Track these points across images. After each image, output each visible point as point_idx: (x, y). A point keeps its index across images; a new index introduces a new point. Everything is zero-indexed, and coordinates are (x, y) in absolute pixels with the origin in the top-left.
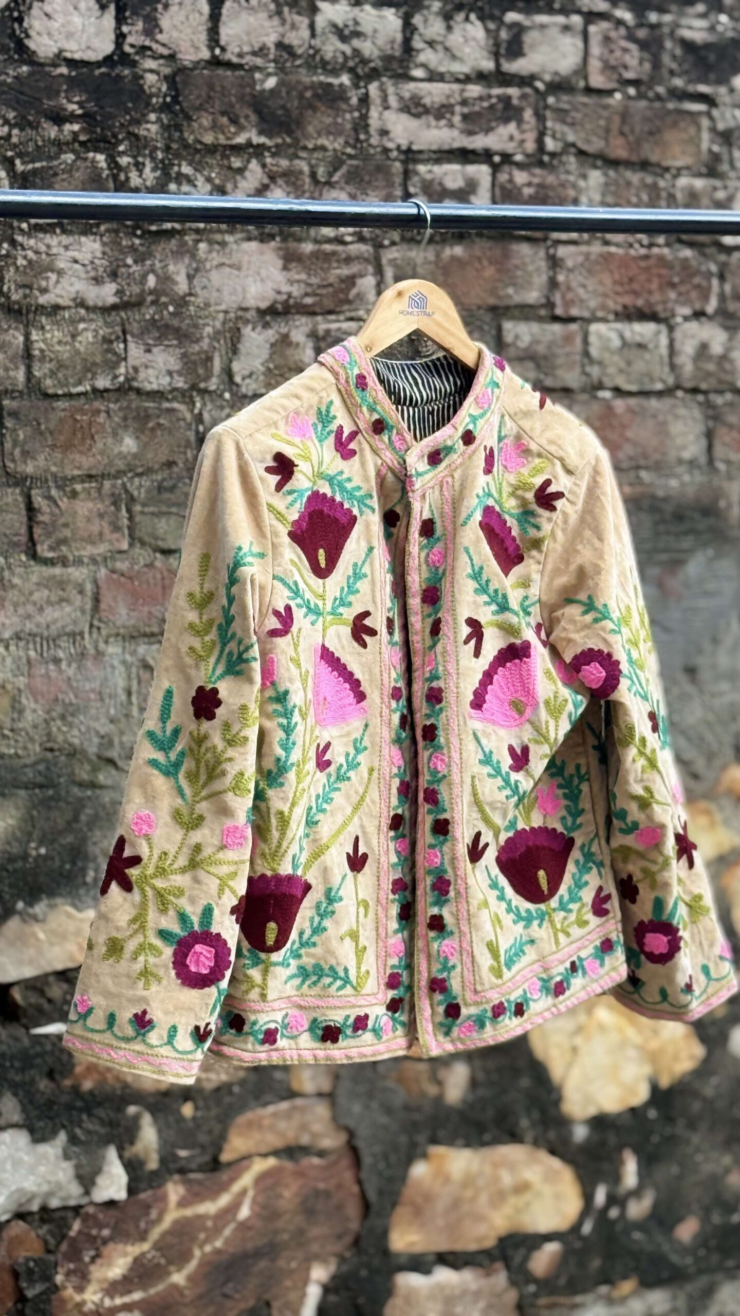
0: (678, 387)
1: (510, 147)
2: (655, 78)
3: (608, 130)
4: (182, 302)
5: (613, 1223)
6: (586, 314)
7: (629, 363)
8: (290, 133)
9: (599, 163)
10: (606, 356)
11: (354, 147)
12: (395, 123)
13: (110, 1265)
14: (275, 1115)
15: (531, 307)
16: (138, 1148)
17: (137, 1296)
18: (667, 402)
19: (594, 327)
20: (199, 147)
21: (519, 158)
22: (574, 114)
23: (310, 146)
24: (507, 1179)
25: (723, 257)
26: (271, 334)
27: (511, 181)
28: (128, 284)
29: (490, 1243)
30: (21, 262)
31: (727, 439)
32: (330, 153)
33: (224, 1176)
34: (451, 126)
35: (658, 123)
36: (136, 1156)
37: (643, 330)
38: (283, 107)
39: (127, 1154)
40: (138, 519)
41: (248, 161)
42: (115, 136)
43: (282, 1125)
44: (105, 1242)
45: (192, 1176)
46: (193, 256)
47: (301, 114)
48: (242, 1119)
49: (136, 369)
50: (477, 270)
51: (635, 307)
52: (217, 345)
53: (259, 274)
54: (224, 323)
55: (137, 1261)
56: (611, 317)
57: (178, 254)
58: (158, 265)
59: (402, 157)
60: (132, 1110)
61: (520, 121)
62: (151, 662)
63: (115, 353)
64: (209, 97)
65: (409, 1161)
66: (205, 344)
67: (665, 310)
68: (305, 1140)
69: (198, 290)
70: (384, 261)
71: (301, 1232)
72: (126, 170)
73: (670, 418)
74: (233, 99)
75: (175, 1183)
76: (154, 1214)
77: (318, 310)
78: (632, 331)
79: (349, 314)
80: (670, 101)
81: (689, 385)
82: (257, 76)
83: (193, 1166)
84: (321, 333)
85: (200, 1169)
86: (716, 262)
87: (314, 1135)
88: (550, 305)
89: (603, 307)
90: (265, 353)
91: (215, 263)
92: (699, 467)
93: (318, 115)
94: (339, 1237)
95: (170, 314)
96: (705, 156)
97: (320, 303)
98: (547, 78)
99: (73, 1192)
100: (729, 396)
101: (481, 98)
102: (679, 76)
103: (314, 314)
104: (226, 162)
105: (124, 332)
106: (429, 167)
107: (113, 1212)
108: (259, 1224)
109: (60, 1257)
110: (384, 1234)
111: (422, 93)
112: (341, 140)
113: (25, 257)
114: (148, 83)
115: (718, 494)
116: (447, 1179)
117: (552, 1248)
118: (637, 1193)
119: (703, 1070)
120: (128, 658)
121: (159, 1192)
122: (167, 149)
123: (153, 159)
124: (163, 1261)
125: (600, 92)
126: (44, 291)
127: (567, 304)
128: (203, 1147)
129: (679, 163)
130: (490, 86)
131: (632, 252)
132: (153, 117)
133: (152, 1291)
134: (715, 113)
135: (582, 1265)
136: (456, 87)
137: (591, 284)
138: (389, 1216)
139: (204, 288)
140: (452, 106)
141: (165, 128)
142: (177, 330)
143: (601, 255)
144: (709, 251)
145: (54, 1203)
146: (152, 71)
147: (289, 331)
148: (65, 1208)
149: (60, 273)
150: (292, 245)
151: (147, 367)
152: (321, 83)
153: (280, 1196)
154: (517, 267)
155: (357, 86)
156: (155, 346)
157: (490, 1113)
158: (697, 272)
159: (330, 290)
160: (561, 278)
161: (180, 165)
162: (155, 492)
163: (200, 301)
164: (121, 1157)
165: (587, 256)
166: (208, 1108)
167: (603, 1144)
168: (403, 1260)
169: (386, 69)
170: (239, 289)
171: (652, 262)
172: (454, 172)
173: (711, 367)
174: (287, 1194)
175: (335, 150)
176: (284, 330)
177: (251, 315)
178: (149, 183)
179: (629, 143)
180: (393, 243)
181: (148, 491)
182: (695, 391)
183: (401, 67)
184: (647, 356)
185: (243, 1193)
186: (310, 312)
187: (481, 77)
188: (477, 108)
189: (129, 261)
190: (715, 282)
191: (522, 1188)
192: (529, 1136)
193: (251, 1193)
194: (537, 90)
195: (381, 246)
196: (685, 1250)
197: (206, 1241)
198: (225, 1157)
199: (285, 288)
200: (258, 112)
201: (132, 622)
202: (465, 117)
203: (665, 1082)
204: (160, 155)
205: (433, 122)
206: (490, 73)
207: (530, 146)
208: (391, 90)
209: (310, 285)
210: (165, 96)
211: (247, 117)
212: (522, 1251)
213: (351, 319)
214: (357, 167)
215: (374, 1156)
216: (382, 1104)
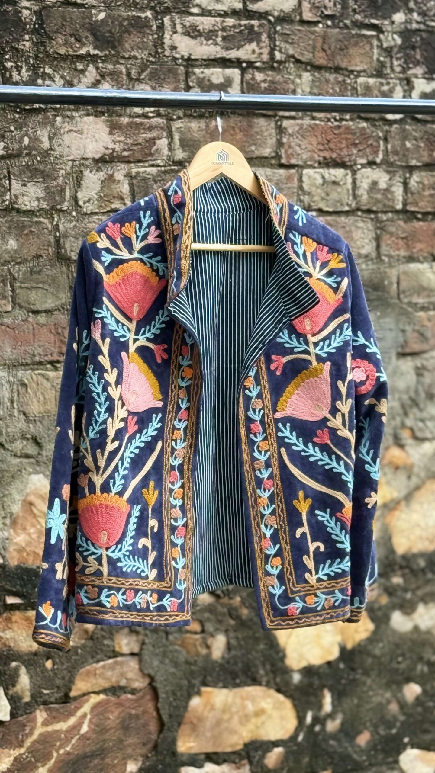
0: (358, 209)
1: (253, 58)
2: (343, 15)
3: (314, 47)
4: (46, 154)
5: (316, 734)
6: (300, 163)
7: (328, 194)
8: (114, 47)
9: (309, 68)
10: (314, 189)
11: (155, 57)
12: (180, 42)
14: (104, 667)
15: (266, 158)
16: (18, 688)
18: (352, 218)
19: (305, 171)
20: (56, 56)
21: (258, 64)
22: (293, 37)
23: (127, 56)
24: (250, 707)
25: (387, 128)
26: (102, 175)
27: (253, 79)
28: (12, 143)
29: (239, 747)
31: (389, 242)
32: (139, 61)
33: (72, 706)
34: (216, 44)
35: (346, 43)
36: (16, 693)
37: (338, 173)
38: (110, 32)
39: (10, 692)
40: (18, 291)
41: (88, 66)
42: (3, 49)
43: (109, 673)
45: (52, 706)
46: (53, 125)
47: (121, 36)
48: (82, 670)
49: (16, 197)
50: (232, 135)
51: (331, 158)
52: (68, 182)
53: (94, 137)
54: (72, 168)
55: (16, 759)
56: (316, 165)
57: (43, 124)
58: (31, 131)
59: (184, 63)
60: (14, 664)
61: (259, 42)
62: (26, 382)
63: (4, 187)
64: (63, 25)
65: (189, 697)
66: (60, 181)
67: (350, 161)
68: (123, 683)
69: (57, 148)
70: (173, 129)
71: (120, 741)
72: (10, 70)
73: (353, 228)
74: (77, 26)
75: (41, 711)
76: (28, 730)
77: (131, 160)
78: (329, 174)
79: (151, 163)
80: (354, 30)
81: (364, 208)
82: (93, 11)
83: (52, 699)
84: (134, 174)
85: (57, 702)
86: (382, 131)
87: (129, 680)
88: (278, 157)
89: (312, 158)
90: (98, 187)
91: (66, 129)
92: (372, 260)
93: (132, 37)
94: (144, 744)
95: (38, 161)
96: (375, 64)
97: (133, 155)
98: (276, 14)
100: (390, 215)
101: (234, 26)
102: (359, 14)
103: (129, 162)
104: (73, 66)
105: (9, 173)
106: (202, 70)
107: (1, 729)
108: (93, 736)
110: (174, 742)
111: (198, 23)
112: (146, 53)
114: (24, 16)
115: (384, 276)
116: (213, 708)
117: (279, 750)
118: (331, 716)
119: (373, 639)
120: (11, 379)
121: (31, 716)
122: (36, 57)
123: (27, 63)
125: (309, 23)
127: (288, 157)
128: (58, 687)
129: (358, 68)
130: (240, 19)
131: (330, 124)
132: (27, 37)
134: (381, 36)
135: (297, 761)
136: (218, 19)
137: (304, 143)
138: (177, 731)
139: (60, 145)
140: (217, 31)
141: (35, 44)
142: (43, 172)
143: (310, 126)
144: (377, 124)
146: (26, 8)
147: (113, 173)
150: (115, 118)
151: (23, 195)
152: (134, 16)
153: (107, 719)
154: (257, 133)
155: (156, 19)
156: (29, 182)
157: (240, 665)
158: (370, 137)
159: (140, 147)
160: (285, 140)
161: (44, 68)
162: (29, 274)
163: (57, 154)
164: (6, 694)
165: (301, 126)
166: (63, 664)
167: (311, 685)
168: (185, 759)
169: (175, 8)
170: (82, 146)
171: (341, 130)
172: (217, 73)
173: (379, 196)
174: (112, 717)
175: (142, 58)
176: (110, 172)
177: (87, 163)
178: (24, 79)
179: (327, 55)
180: (179, 118)
181: (24, 274)
182: (369, 211)
183: (185, 7)
184: (339, 190)
185: (84, 716)
186: (127, 161)
187: (235, 13)
188: (232, 33)
189: (12, 128)
190: (381, 143)
191: (259, 713)
192: (264, 680)
193: (89, 717)
194: (269, 21)
195: (172, 120)
196: (362, 751)
197: (60, 747)
198: (72, 694)
199: (111, 146)
200: (94, 35)
201: (14, 356)
202: (224, 38)
203: (349, 646)
204: (32, 61)
205: (205, 42)
206: (240, 9)
207: (265, 57)
208: (178, 21)
209: (127, 144)
210: (34, 25)
211: (87, 37)
212: (260, 753)
213: (153, 166)
214: (157, 69)
215: (167, 693)
216: (171, 661)
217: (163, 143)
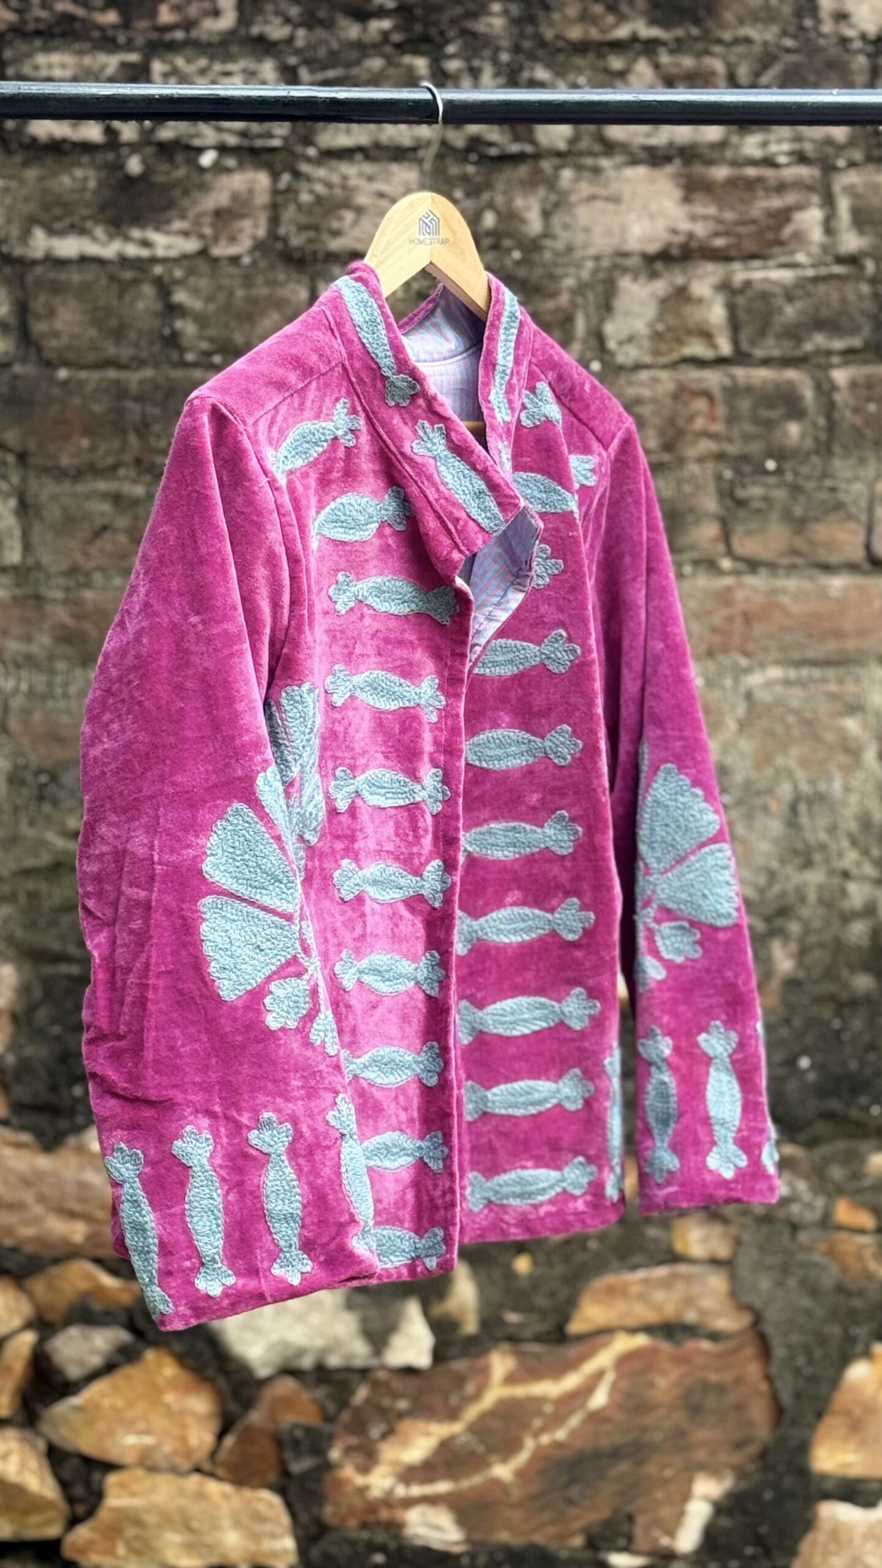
4: (533, 246)
8: (697, 21)
11: (794, 37)
13: (406, 1444)
14: (646, 1281)
16: (450, 1305)
17: (442, 1487)
20: (561, 44)
23: (727, 36)
26: (660, 287)
30: (305, 197)
32: (757, 49)
33: (572, 1351)
36: (447, 1315)
39: (438, 1310)
41: (635, 60)
42: (442, 33)
43: (659, 1296)
44: (401, 1415)
45: (527, 1346)
46: (552, 187)
48: (600, 1283)
52: (581, 301)
53: (645, 207)
54: (595, 271)
55: (442, 1444)
57: (531, 184)
58: (500, 200)
59: (870, 49)
65: (845, 1360)
66: (564, 299)
68: (691, 1316)
69: (558, 230)
70: (837, 188)
71: (680, 1433)
75: (503, 1353)
76: (470, 1388)
77: (733, 253)
79: (784, 259)
83: (529, 1334)
84: (737, 284)
85: (539, 1339)
87: (703, 1312)
90: (651, 311)
91: (583, 195)
94: (739, 1445)
95: (512, 260)
97: (738, 245)
99: (359, 1351)
103: (728, 259)
104: (600, 64)
107: (412, 1383)
108: (620, 1416)
109: (337, 1428)
110: (804, 1448)
112: (776, 29)
113: (311, 192)
121: (480, 1363)
122: (516, 49)
123: (495, 61)
124: (480, 1449)
126: (336, 233)
128: (543, 1314)
132: (496, 7)
133: (465, 1484)
138: (812, 1427)
139: (566, 227)
141: (516, 22)
142: (523, 282)
145: (334, 1361)
147: (688, 282)
148: (348, 1370)
149: (360, 210)
150: (698, 169)
153: (652, 1385)
159: (752, 228)
163: (560, 245)
164: (426, 1313)
166: (550, 1264)
168: (829, 1485)
170: (617, 228)
174: (662, 1383)
175: (765, 43)
176: (680, 280)
177: (631, 262)
180: (852, 164)
185: (599, 1375)
186: (722, 256)
193: (610, 1377)
195: (835, 169)
197: (543, 1430)
198: (575, 1327)
199: (685, 226)
204: (505, 57)
209: (719, 221)
213: (786, 265)
214: (799, 62)
215: (789, 1347)
216: (803, 1283)
217: (811, 218)
